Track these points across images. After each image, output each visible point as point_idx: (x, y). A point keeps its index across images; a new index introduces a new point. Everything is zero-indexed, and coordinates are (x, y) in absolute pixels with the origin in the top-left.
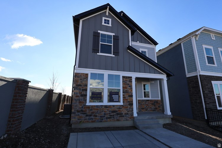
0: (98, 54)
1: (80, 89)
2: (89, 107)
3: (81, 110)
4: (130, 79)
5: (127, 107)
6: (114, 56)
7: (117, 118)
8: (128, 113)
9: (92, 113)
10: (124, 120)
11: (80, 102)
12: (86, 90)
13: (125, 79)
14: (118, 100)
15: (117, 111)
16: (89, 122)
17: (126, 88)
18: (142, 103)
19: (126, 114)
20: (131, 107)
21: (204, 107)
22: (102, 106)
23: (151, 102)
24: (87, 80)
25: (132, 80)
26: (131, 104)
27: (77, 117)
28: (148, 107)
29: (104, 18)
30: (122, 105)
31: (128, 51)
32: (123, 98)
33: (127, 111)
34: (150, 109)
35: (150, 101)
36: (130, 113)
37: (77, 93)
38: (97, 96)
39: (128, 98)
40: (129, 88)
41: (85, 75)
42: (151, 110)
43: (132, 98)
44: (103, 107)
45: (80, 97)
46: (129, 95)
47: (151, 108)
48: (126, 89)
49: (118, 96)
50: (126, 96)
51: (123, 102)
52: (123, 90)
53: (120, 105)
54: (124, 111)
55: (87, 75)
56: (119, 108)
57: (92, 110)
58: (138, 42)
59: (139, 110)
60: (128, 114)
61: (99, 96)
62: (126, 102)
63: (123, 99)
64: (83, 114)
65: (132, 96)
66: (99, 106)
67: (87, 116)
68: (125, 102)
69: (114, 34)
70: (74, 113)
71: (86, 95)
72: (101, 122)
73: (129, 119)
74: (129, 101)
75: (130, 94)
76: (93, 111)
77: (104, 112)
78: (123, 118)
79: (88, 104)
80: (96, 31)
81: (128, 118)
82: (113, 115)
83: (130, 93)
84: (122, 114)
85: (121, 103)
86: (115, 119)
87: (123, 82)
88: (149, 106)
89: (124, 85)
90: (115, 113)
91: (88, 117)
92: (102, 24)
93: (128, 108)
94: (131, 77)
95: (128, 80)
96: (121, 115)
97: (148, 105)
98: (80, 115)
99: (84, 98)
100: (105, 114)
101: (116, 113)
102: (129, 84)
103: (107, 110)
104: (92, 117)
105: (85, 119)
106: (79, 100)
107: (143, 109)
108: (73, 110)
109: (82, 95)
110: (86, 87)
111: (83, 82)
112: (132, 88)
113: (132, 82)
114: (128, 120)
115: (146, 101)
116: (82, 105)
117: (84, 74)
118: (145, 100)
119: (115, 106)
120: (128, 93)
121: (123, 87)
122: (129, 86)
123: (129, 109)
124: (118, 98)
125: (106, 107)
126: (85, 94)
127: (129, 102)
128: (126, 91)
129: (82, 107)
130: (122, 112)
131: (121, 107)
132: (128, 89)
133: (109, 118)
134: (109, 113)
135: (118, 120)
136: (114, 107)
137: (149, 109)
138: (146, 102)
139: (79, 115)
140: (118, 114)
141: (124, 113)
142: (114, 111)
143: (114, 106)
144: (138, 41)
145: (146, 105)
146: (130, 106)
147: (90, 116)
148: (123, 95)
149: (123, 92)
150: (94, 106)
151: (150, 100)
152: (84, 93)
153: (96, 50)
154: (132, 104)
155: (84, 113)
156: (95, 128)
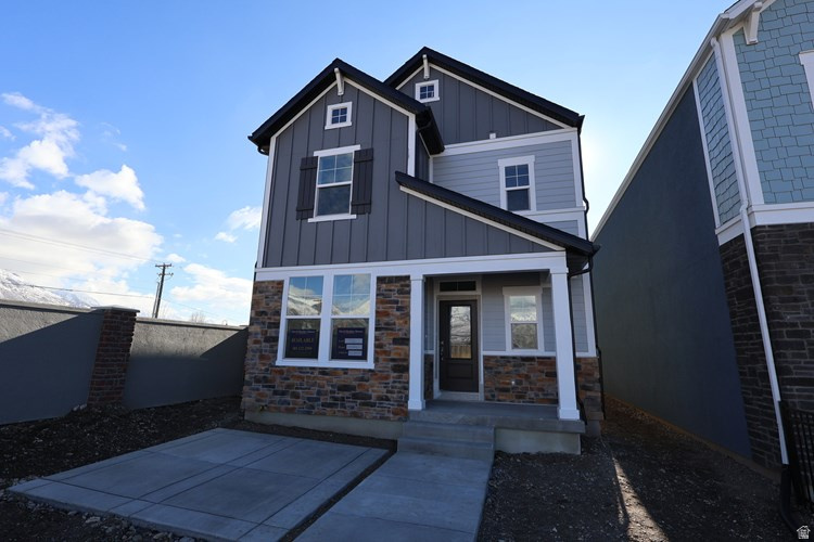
0: (310, 220)
1: (263, 323)
2: (281, 370)
3: (264, 377)
4: (403, 283)
5: (387, 378)
6: (354, 216)
7: (353, 408)
8: (389, 395)
9: (289, 386)
10: (375, 418)
11: (262, 357)
12: (277, 325)
13: (384, 285)
14: (360, 354)
15: (354, 388)
16: (280, 411)
17: (387, 314)
18: (501, 369)
19: (380, 398)
20: (400, 377)
21: (777, 397)
22: (314, 368)
23: (541, 367)
24: (281, 298)
25: (409, 286)
26: (402, 367)
27: (254, 394)
28: (525, 384)
29: (330, 108)
30: (370, 370)
31: (402, 188)
32: (376, 346)
33: (385, 390)
34: (537, 395)
35: (540, 363)
36: (395, 396)
37: (256, 334)
38: (303, 339)
39: (392, 346)
40: (398, 313)
41: (275, 285)
42: (541, 396)
43: (405, 347)
44: (316, 373)
45: (264, 344)
46: (394, 339)
47: (541, 390)
48: (386, 319)
49: (360, 341)
50: (387, 340)
51: (376, 360)
52: (377, 322)
53: (364, 370)
54: (376, 389)
55: (281, 283)
56: (362, 379)
57: (288, 379)
58: (493, 136)
59: (489, 395)
60: (387, 399)
61: (308, 340)
62: (384, 360)
63: (376, 352)
64: (266, 386)
65: (405, 341)
66: (306, 368)
67: (275, 393)
68: (381, 361)
69: (358, 147)
70: (249, 384)
71: (276, 339)
72: (309, 413)
73: (392, 415)
74: (392, 356)
75: (401, 335)
76: (291, 381)
77: (319, 386)
78: (373, 412)
79: (281, 361)
80: (310, 156)
81: (389, 411)
82: (343, 399)
83: (399, 330)
84: (370, 397)
85: (369, 364)
86: (348, 411)
87: (377, 295)
88: (530, 383)
89: (381, 306)
90: (347, 394)
91: (277, 398)
92: (326, 128)
93: (391, 380)
94: (408, 278)
95: (395, 287)
96: (365, 400)
97: (527, 377)
98: (262, 390)
99: (272, 347)
100: (319, 393)
101: (350, 392)
102: (397, 302)
103: (325, 382)
104: (288, 398)
105: (271, 402)
106: (261, 351)
107: (507, 390)
108: (247, 377)
109: (268, 340)
110: (277, 317)
111: (271, 305)
112: (408, 315)
113: (409, 292)
114: (387, 419)
115: (519, 362)
116: (264, 364)
117: (273, 282)
118: (514, 358)
119: (350, 372)
120: (392, 329)
121: (377, 312)
122: (398, 309)
123: (394, 382)
124: (361, 347)
125: (324, 371)
126: (274, 335)
127: (393, 360)
128: (387, 324)
129: (267, 370)
130: (370, 392)
131: (366, 377)
132: (392, 317)
133: (330, 405)
134: (331, 392)
135: (355, 415)
136: (345, 373)
137: (531, 394)
138: (520, 366)
139: (258, 390)
140: (355, 396)
141: (374, 395)
142: (345, 386)
143: (346, 371)
144: (492, 132)
145: (519, 375)
146: (395, 374)
147: (283, 393)
148: (376, 339)
149: (377, 329)
150: (294, 368)
151: (538, 358)
152: (271, 332)
153: (305, 211)
154: (406, 369)
155: (270, 386)
156: (294, 428)
